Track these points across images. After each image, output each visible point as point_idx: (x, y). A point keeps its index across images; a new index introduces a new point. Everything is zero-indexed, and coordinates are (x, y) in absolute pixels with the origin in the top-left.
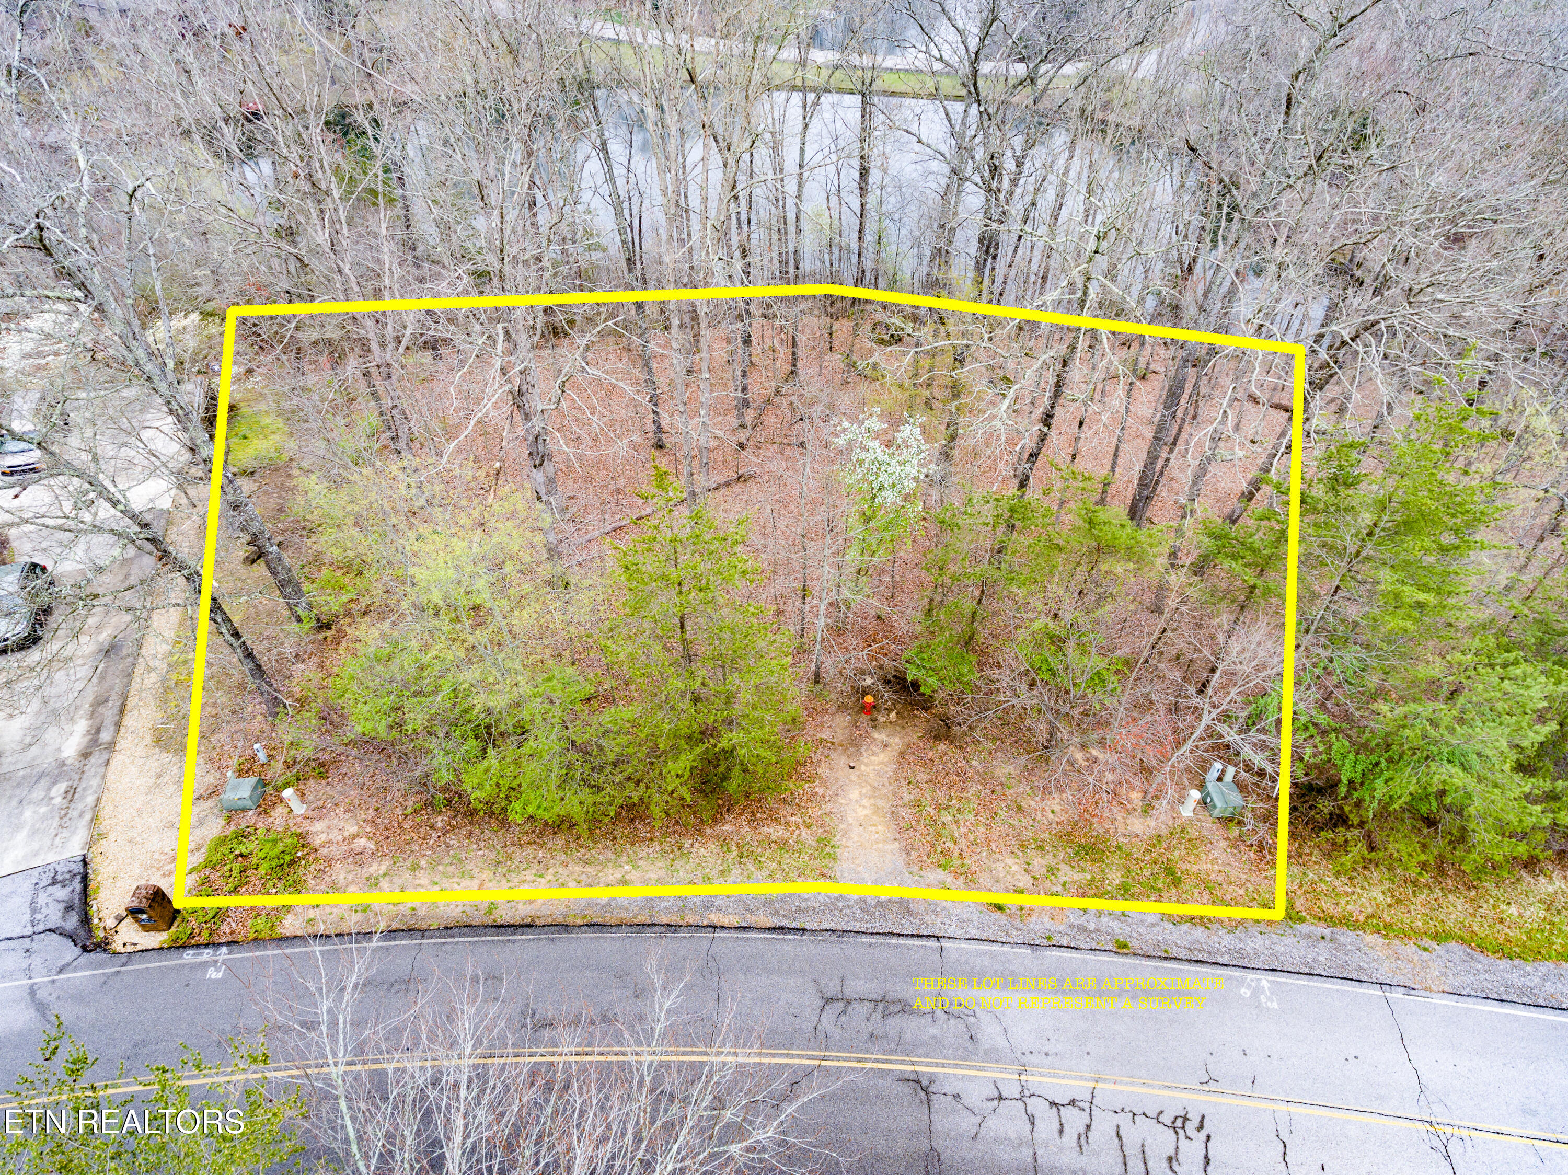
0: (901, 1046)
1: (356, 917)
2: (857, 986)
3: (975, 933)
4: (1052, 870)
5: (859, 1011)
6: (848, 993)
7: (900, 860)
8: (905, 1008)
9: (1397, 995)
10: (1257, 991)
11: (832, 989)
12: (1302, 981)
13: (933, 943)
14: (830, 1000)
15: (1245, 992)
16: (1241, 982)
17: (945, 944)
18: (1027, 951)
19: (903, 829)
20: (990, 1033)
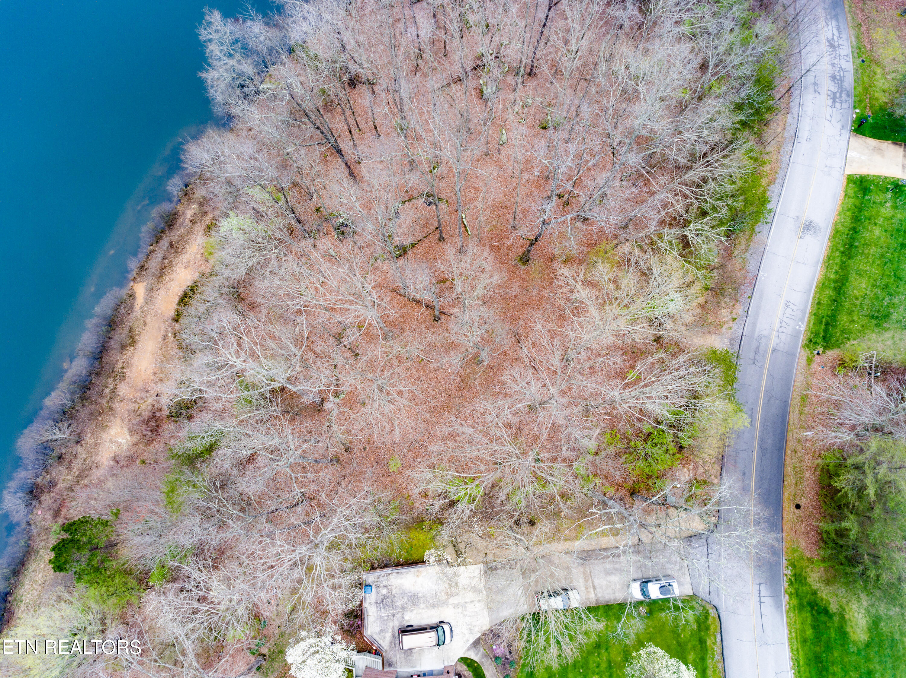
0: (766, 351)
1: (716, 466)
2: (752, 356)
3: (742, 327)
4: (725, 302)
5: (757, 357)
6: (753, 358)
7: (718, 337)
8: (758, 348)
9: (767, 249)
10: (763, 276)
11: (752, 362)
12: (762, 266)
13: (744, 337)
14: (754, 363)
15: (763, 278)
16: (761, 278)
17: (744, 334)
18: (748, 318)
19: (709, 332)
20: (765, 333)
